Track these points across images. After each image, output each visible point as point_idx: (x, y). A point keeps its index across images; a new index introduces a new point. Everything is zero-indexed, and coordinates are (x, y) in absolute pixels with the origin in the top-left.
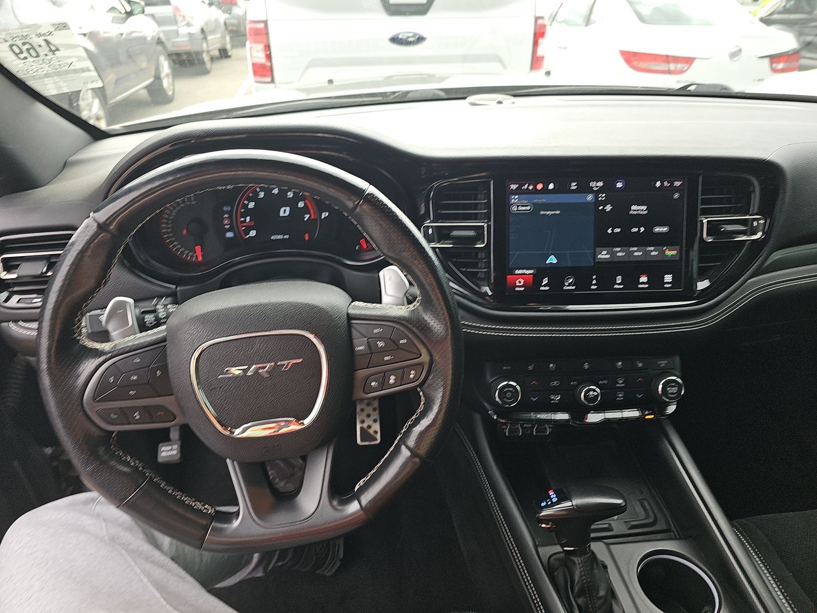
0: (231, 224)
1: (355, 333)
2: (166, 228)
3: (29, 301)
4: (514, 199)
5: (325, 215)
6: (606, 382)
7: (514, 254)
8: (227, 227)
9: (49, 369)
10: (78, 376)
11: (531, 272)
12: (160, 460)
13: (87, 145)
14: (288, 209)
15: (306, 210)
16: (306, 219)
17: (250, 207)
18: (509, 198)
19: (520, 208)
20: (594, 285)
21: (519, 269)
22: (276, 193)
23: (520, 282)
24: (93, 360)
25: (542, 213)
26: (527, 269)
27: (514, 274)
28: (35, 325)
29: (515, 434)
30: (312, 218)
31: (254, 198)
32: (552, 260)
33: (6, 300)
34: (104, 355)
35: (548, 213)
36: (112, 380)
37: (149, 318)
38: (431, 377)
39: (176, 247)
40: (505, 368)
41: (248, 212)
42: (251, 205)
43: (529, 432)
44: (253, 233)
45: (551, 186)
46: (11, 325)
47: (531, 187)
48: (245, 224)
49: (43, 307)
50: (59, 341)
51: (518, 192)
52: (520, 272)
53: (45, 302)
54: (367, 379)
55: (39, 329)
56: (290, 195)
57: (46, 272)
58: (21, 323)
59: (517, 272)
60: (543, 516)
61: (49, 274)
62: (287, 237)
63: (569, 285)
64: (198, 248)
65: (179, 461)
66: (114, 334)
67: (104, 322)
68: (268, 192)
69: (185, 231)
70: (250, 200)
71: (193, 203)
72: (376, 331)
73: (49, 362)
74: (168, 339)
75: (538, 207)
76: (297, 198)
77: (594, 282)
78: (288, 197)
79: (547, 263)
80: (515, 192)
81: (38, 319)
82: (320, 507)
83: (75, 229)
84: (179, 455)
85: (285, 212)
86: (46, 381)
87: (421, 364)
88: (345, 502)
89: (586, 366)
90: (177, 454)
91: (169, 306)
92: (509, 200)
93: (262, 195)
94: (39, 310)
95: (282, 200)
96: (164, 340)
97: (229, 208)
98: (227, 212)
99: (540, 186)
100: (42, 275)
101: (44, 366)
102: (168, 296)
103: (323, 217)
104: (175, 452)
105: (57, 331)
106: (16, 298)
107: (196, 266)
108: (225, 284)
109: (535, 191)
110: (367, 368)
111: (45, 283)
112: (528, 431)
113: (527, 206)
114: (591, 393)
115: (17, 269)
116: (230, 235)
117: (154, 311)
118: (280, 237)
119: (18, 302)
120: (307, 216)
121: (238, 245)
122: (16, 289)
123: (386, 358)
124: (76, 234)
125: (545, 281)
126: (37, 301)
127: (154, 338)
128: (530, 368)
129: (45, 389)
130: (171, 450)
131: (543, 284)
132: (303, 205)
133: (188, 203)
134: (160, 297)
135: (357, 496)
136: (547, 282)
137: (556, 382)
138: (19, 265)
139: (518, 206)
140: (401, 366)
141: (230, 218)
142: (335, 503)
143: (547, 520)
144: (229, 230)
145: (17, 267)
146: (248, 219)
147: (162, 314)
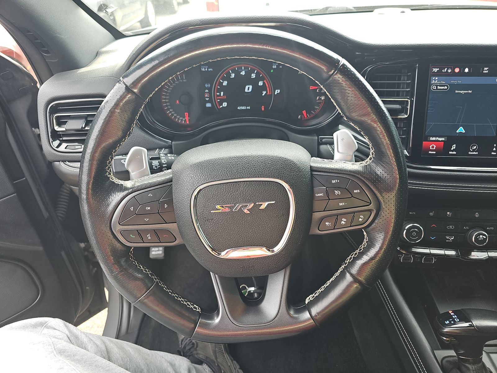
0: (210, 97)
1: (315, 182)
2: (165, 99)
3: (73, 147)
4: (435, 80)
5: (277, 91)
6: (492, 228)
7: (430, 124)
8: (207, 99)
9: (88, 199)
10: (108, 205)
11: (443, 139)
12: (151, 256)
13: (111, 42)
14: (251, 87)
15: (264, 88)
16: (263, 95)
17: (224, 84)
18: (430, 78)
19: (439, 88)
20: (494, 152)
21: (433, 136)
22: (243, 74)
23: (433, 147)
24: (119, 194)
25: (457, 92)
26: (440, 137)
27: (428, 140)
28: (78, 165)
29: (408, 261)
30: (268, 94)
31: (228, 78)
32: (461, 130)
33: (58, 147)
34: (126, 190)
35: (461, 92)
36: (132, 209)
37: (155, 163)
38: (376, 221)
39: (171, 113)
40: (410, 213)
41: (223, 88)
42: (225, 83)
43: (419, 260)
44: (225, 104)
45: (467, 70)
46: (62, 163)
47: (449, 71)
48: (220, 98)
49: (84, 152)
50: (95, 178)
51: (438, 74)
52: (434, 139)
53: (85, 149)
54: (322, 219)
55: (81, 168)
56: (253, 76)
57: (85, 128)
58: (67, 163)
59: (431, 139)
60: (447, 332)
61: (86, 128)
62: (249, 108)
63: (473, 150)
64: (186, 114)
65: (162, 258)
66: (132, 174)
67: (126, 165)
68: (237, 73)
69: (178, 102)
70: (224, 79)
71: (185, 81)
72: (334, 182)
73: (87, 194)
74: (173, 180)
75: (454, 87)
76: (258, 79)
77: (494, 149)
78: (252, 77)
79: (457, 132)
80: (435, 74)
81: (81, 161)
82: (279, 314)
83: (104, 96)
84: (163, 254)
85: (249, 89)
86: (85, 208)
87: (370, 211)
88: (299, 311)
89: (477, 215)
90: (162, 254)
91: (169, 155)
92: (430, 80)
93: (233, 76)
94: (81, 154)
95: (247, 80)
96: (170, 180)
97: (209, 86)
98: (208, 88)
99: (457, 70)
100: (82, 129)
101: (84, 196)
102: (166, 148)
103: (276, 94)
104: (160, 252)
105: (94, 171)
106: (64, 145)
107: (185, 127)
108: (205, 142)
109: (454, 74)
110: (324, 211)
111: (85, 135)
112: (417, 260)
113: (444, 86)
114: (481, 236)
115: (65, 124)
116: (209, 105)
117: (159, 158)
118: (244, 108)
119: (66, 148)
120: (264, 93)
121: (213, 113)
122: (64, 138)
123: (341, 204)
124: (105, 100)
125: (454, 147)
126: (79, 148)
127: (163, 178)
128: (431, 214)
129: (84, 213)
130: (158, 251)
131: (452, 149)
132: (262, 84)
133: (181, 81)
134: (161, 148)
135: (308, 308)
136: (454, 148)
137: (451, 227)
138: (67, 121)
139: (437, 86)
140: (353, 211)
141: (210, 93)
142: (292, 312)
143: (448, 335)
144: (208, 102)
145: (65, 123)
146: (222, 93)
147: (164, 160)
